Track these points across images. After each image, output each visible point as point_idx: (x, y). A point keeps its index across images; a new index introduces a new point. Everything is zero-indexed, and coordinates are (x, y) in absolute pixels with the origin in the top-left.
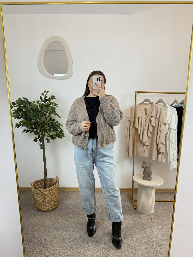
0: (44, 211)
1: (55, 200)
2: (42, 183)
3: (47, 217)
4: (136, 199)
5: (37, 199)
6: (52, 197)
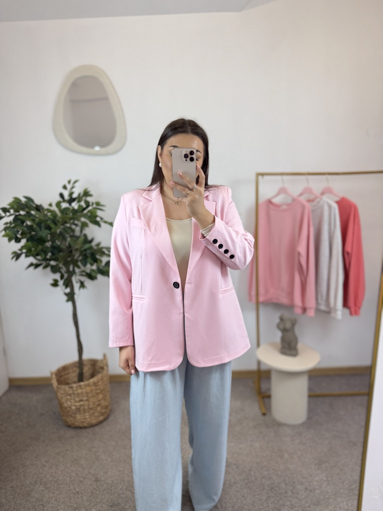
0: (81, 428)
1: (103, 403)
3: (85, 441)
4: (267, 393)
5: (66, 405)
6: (96, 397)
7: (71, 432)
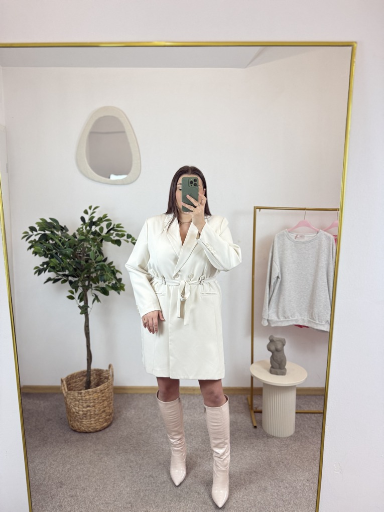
0: (87, 433)
1: (108, 410)
2: (81, 378)
3: (89, 444)
4: (259, 409)
5: (74, 410)
6: (102, 404)
7: (76, 436)
